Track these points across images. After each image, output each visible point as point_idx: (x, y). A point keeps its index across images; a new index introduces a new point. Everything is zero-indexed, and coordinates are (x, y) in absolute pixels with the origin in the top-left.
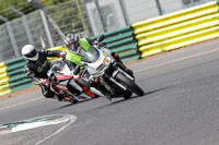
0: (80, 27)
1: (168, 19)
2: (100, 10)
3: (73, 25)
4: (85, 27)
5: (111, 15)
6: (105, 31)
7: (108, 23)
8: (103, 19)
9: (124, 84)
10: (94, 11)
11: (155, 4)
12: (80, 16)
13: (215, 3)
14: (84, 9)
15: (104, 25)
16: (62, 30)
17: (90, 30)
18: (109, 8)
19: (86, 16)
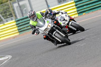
2: (20, 7)
3: (8, 14)
4: (13, 15)
5: (25, 9)
6: (23, 16)
7: (24, 13)
8: (22, 11)
10: (17, 7)
11: (45, 3)
12: (11, 10)
13: (73, 1)
14: (13, 6)
15: (22, 14)
16: (3, 16)
17: (16, 16)
18: (24, 6)
19: (13, 10)
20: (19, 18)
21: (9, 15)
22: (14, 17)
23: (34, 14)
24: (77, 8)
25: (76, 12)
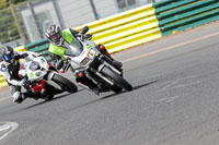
0: (16, 35)
1: (104, 23)
2: (36, 17)
3: (9, 32)
4: (21, 34)
5: (47, 21)
6: (42, 37)
8: (39, 26)
9: (111, 78)
10: (30, 18)
11: (90, 8)
12: (16, 23)
13: (151, 5)
14: (20, 16)
15: (41, 32)
17: (27, 37)
18: (45, 15)
19: (22, 24)
20: (33, 41)
21: (12, 35)
22: (22, 40)
23: (59, 32)
24: (159, 19)
25: (158, 29)
